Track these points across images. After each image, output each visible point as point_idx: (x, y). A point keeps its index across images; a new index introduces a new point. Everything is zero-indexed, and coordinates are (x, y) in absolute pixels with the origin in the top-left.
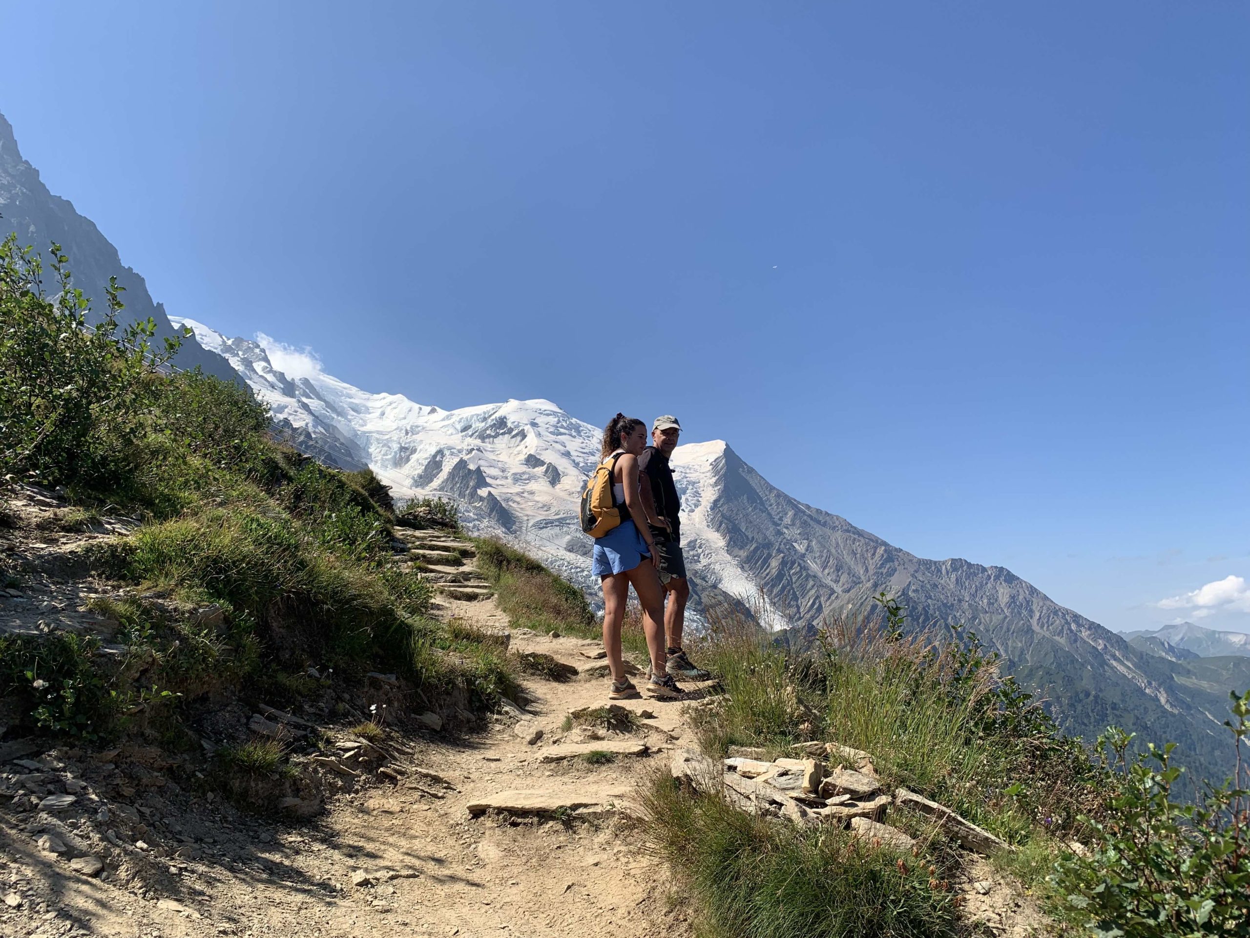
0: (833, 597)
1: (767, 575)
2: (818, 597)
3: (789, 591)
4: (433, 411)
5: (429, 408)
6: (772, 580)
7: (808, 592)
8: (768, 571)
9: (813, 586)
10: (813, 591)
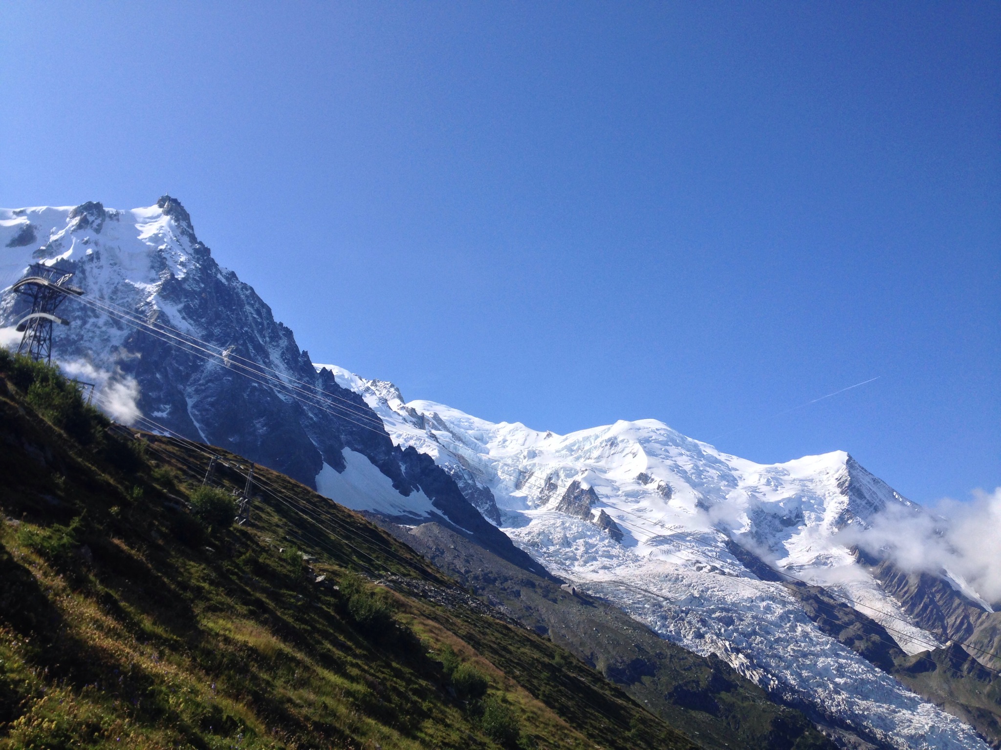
0: (984, 617)
1: (906, 593)
2: (966, 617)
3: (932, 611)
4: (549, 435)
5: (545, 434)
6: (912, 598)
7: (955, 610)
8: (906, 589)
9: (959, 604)
10: (960, 610)
